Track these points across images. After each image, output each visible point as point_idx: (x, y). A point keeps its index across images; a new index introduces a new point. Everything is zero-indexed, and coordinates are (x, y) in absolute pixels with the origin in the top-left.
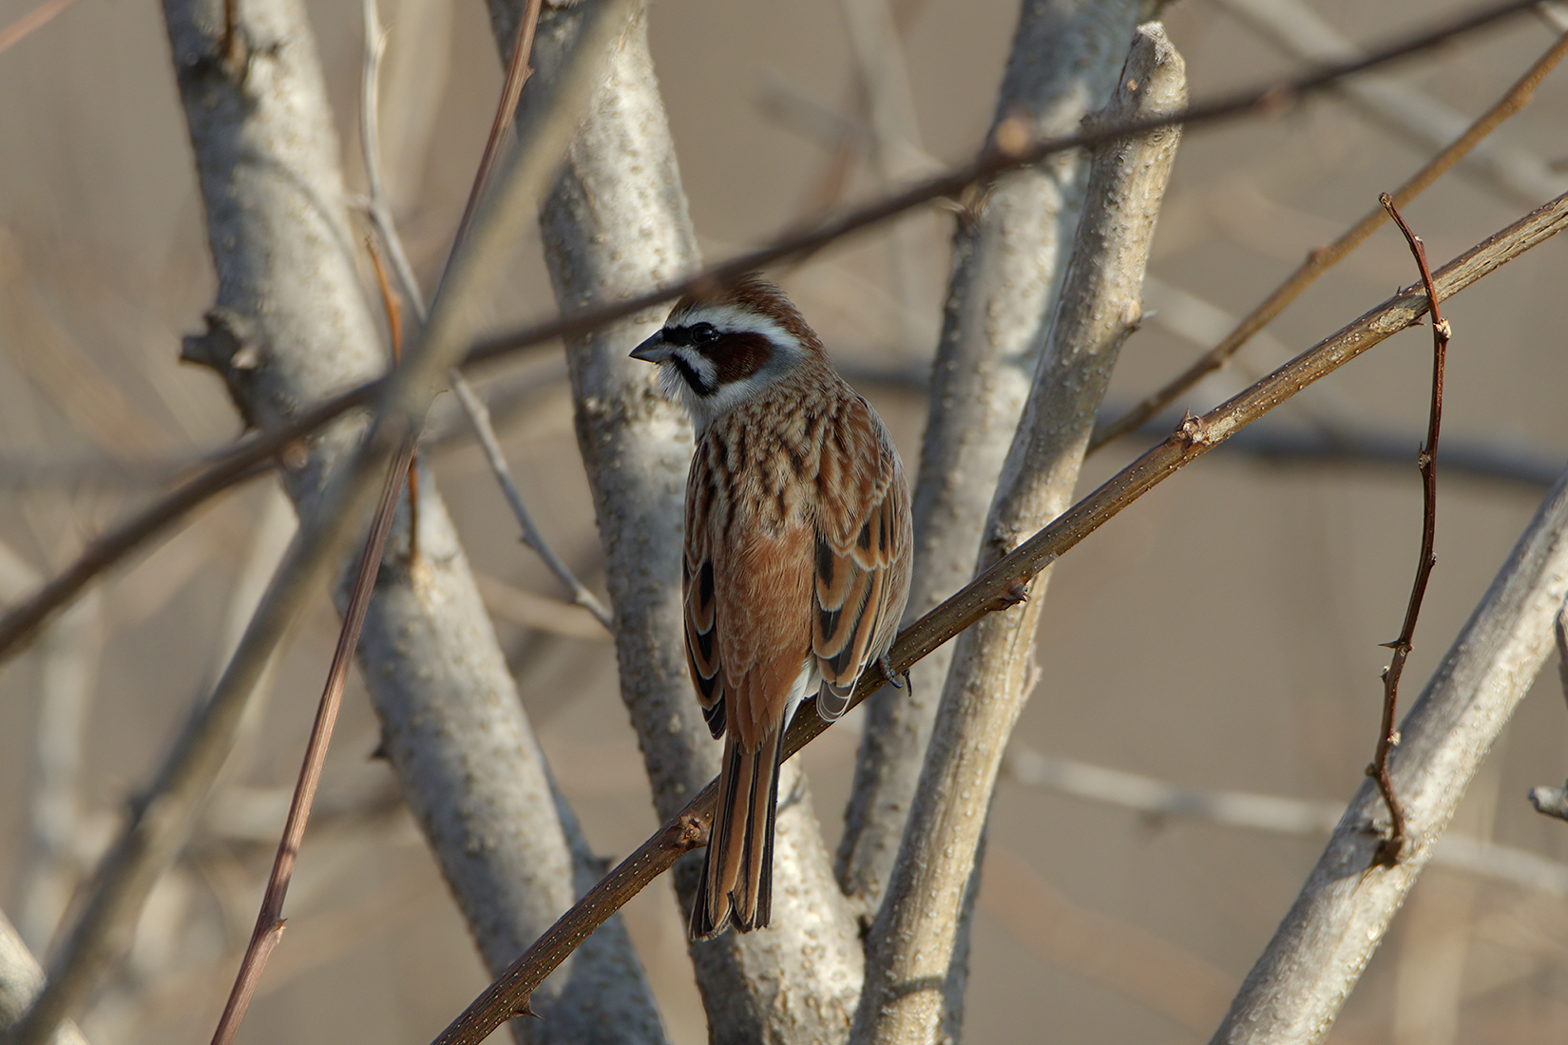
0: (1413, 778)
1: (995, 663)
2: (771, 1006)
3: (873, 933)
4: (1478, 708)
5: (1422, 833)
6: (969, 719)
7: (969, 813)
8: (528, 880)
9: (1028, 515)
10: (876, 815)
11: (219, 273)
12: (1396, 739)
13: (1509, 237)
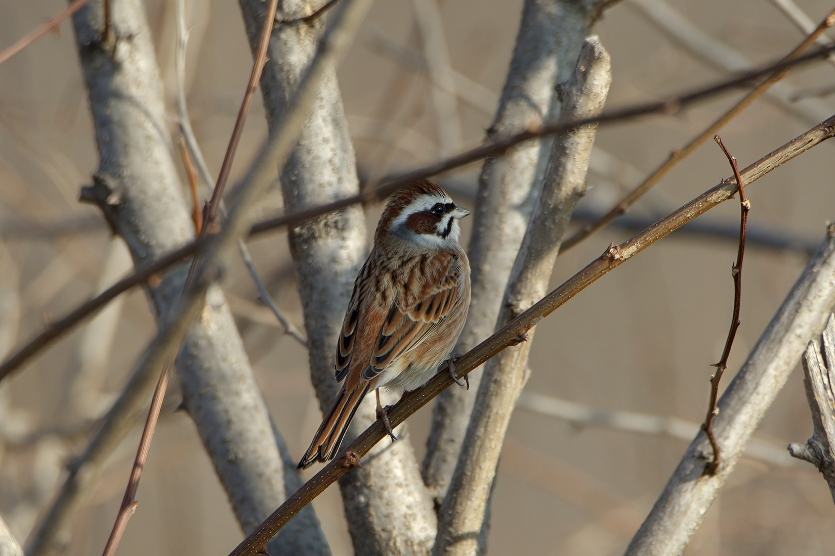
0: (724, 430)
1: (507, 369)
2: (387, 545)
3: (442, 509)
4: (758, 394)
5: (729, 459)
6: (493, 398)
7: (493, 446)
8: (260, 475)
9: (526, 292)
10: (443, 444)
11: (101, 154)
12: (717, 411)
13: (780, 153)
